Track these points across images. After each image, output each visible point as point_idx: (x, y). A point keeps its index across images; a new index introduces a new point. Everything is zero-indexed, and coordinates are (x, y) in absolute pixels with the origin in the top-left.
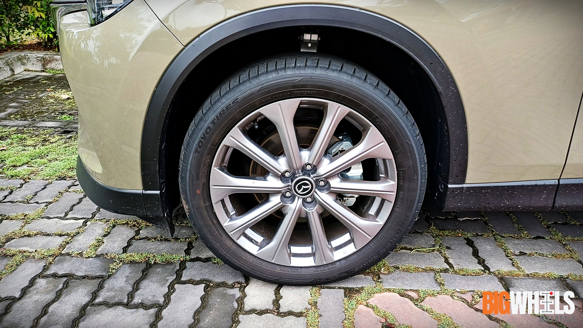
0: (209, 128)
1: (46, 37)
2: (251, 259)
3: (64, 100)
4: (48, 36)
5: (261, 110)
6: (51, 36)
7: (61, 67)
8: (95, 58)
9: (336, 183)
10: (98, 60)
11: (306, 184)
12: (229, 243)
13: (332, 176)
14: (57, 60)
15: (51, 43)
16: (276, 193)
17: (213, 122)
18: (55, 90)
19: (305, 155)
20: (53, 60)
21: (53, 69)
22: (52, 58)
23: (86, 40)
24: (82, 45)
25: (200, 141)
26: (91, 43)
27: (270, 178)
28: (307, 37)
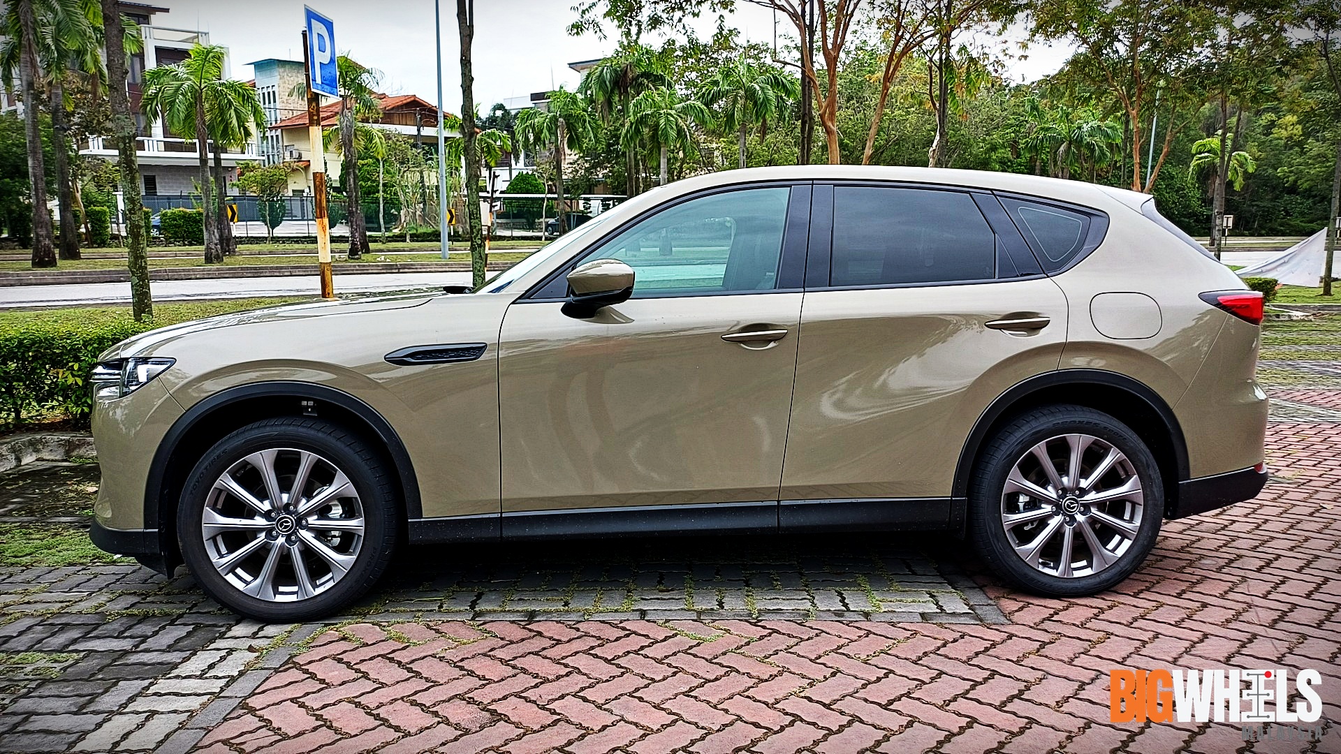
0: (202, 473)
1: (79, 412)
2: (237, 595)
3: (89, 494)
4: (83, 410)
5: (247, 458)
6: (86, 410)
7: (95, 453)
8: (121, 426)
9: (312, 520)
10: (124, 430)
11: (287, 522)
12: (217, 580)
13: (309, 513)
14: (89, 444)
15: (85, 421)
16: (261, 530)
17: (206, 468)
18: (79, 483)
19: (285, 497)
20: (84, 443)
21: (81, 457)
22: (83, 441)
23: (114, 408)
24: (111, 414)
25: (195, 485)
26: (119, 411)
27: (256, 518)
28: (304, 403)
